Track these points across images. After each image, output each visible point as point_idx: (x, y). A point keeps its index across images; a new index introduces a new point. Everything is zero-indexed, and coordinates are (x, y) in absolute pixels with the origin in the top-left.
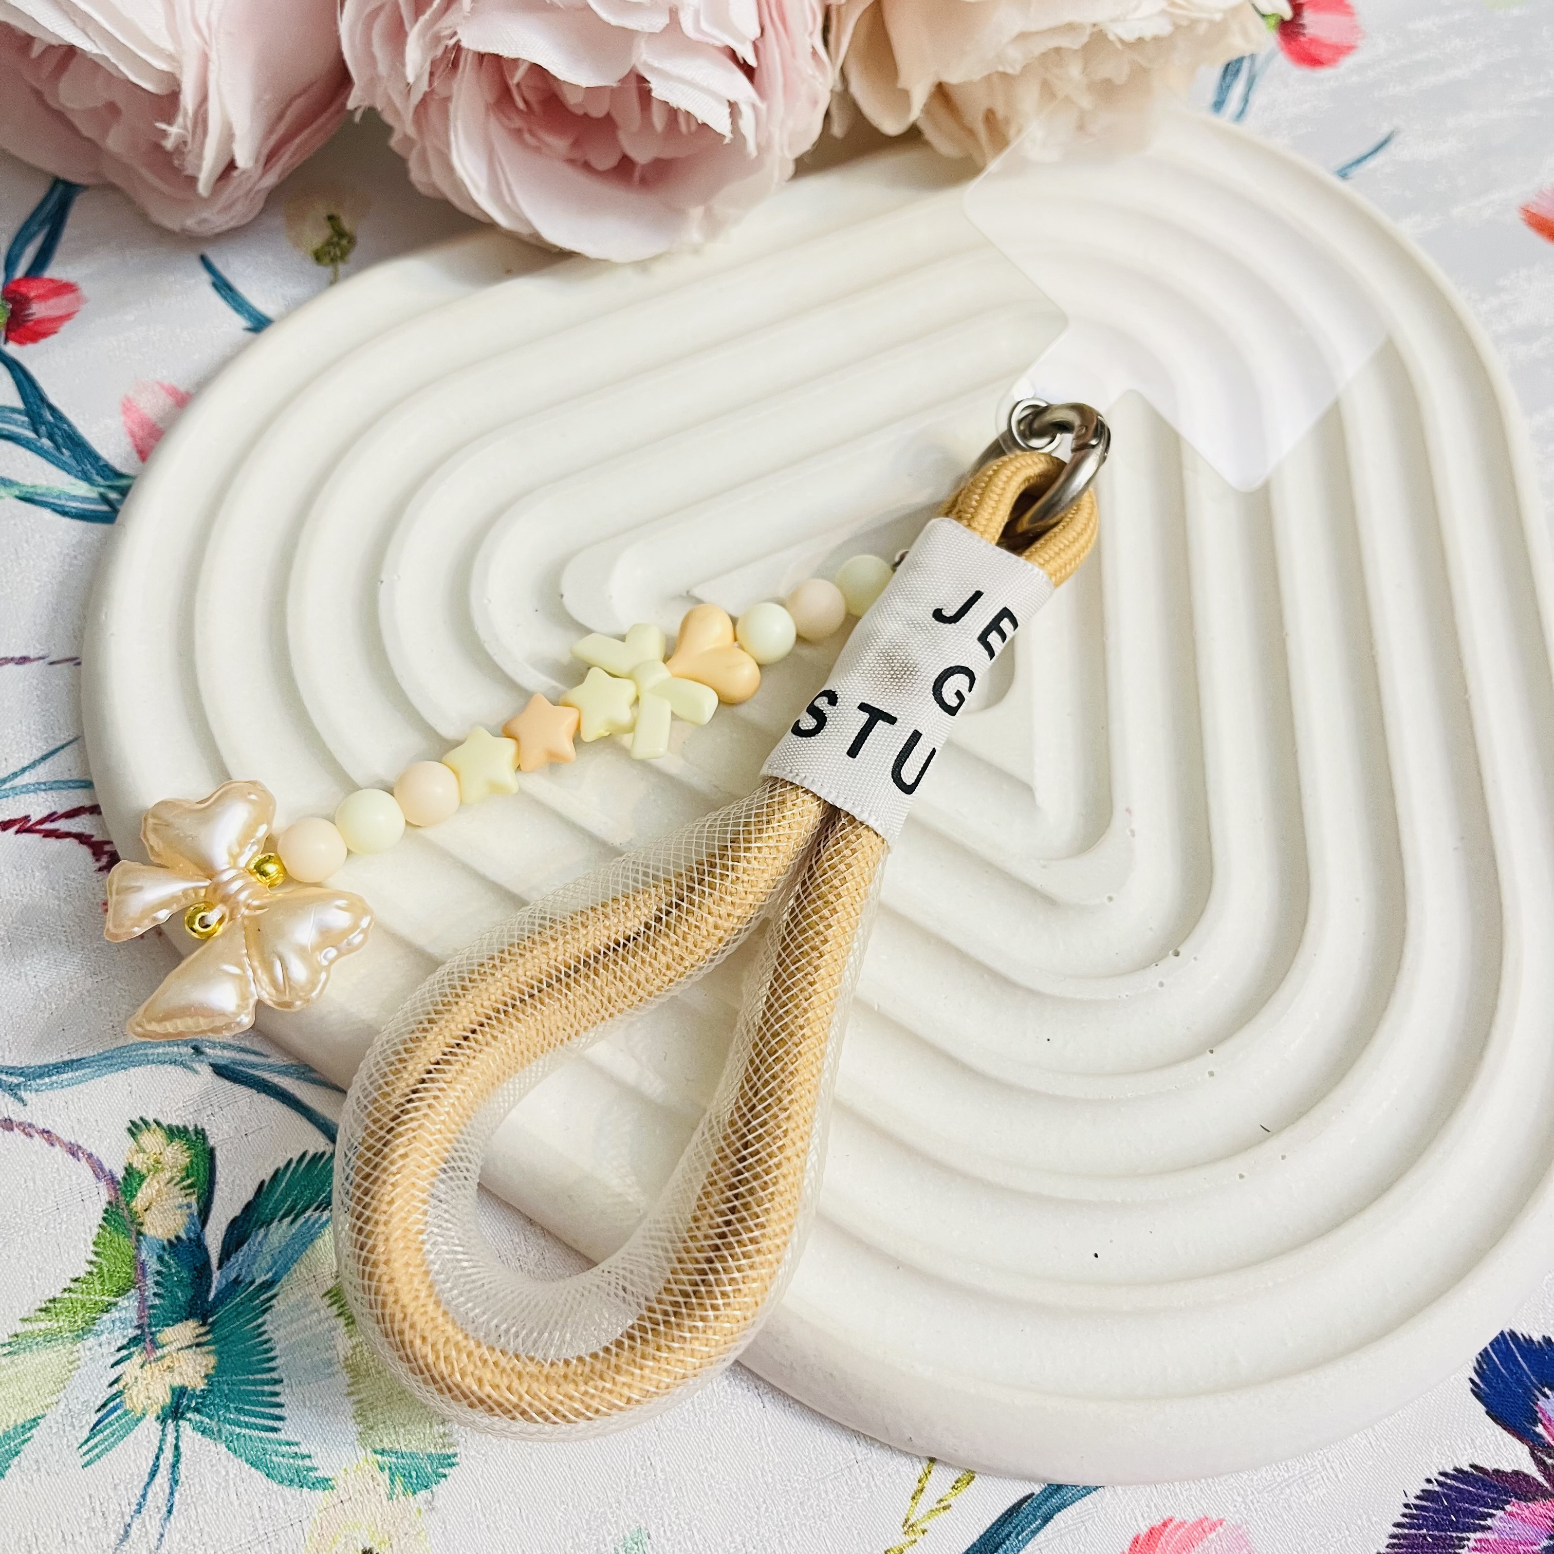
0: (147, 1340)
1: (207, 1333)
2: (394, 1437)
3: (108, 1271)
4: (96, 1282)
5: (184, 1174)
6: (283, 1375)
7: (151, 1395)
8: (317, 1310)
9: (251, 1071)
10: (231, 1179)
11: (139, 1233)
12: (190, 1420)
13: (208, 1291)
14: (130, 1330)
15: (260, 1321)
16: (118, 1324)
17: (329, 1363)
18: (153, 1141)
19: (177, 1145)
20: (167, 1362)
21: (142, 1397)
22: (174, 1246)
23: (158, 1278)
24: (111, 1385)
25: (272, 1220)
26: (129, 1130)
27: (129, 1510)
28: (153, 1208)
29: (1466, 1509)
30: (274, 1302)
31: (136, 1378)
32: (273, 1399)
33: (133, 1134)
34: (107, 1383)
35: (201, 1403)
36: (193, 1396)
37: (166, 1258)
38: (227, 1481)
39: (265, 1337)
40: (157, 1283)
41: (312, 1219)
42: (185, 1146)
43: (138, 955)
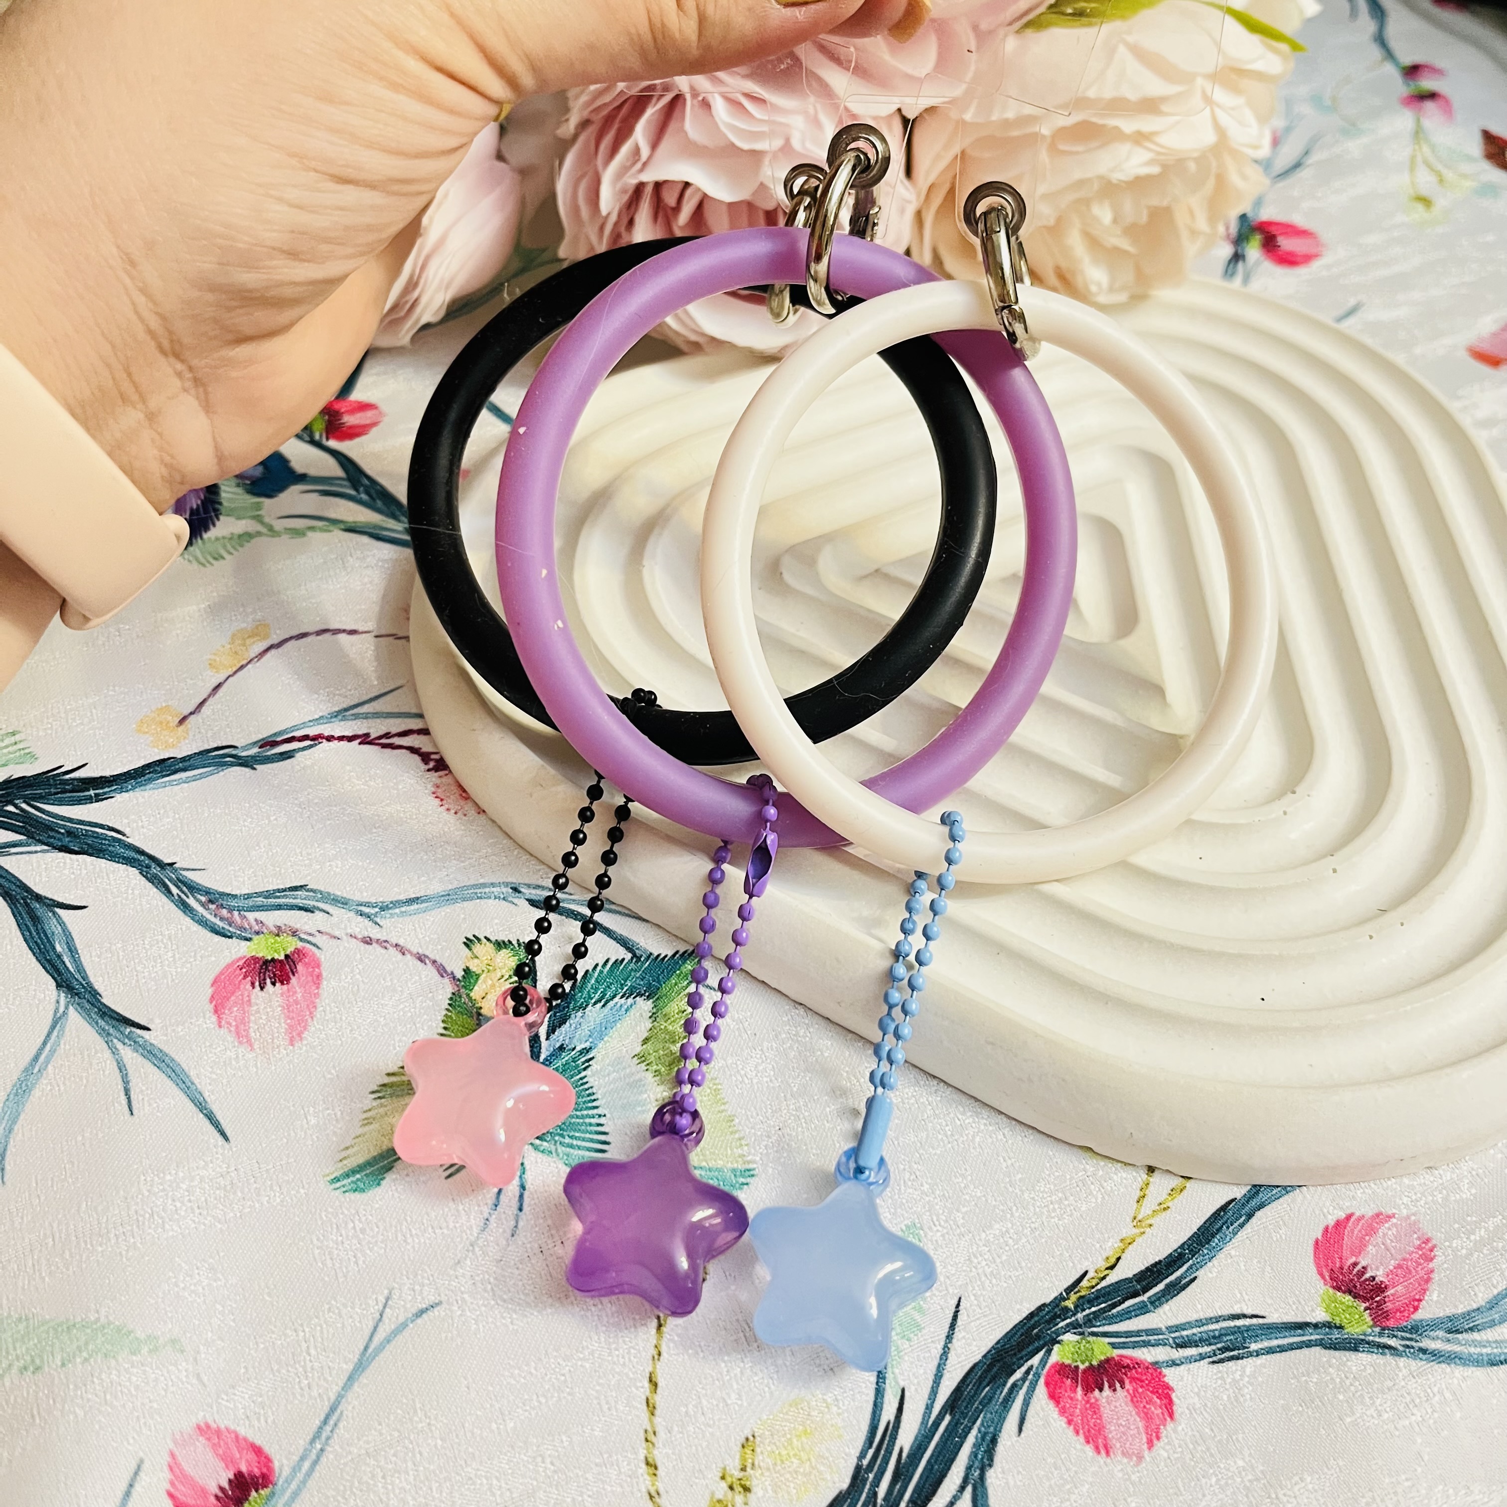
2: (701, 1157)
5: (512, 973)
6: (606, 1113)
8: (629, 1068)
9: (560, 904)
11: (479, 1014)
12: (532, 1144)
15: (582, 1075)
17: (642, 1103)
18: (484, 950)
19: (504, 953)
25: (587, 1005)
26: (465, 943)
27: (486, 1210)
28: (488, 997)
30: (592, 1062)
32: (600, 1129)
33: (467, 946)
39: (586, 1086)
41: (619, 1005)
42: (511, 954)
43: (463, 828)
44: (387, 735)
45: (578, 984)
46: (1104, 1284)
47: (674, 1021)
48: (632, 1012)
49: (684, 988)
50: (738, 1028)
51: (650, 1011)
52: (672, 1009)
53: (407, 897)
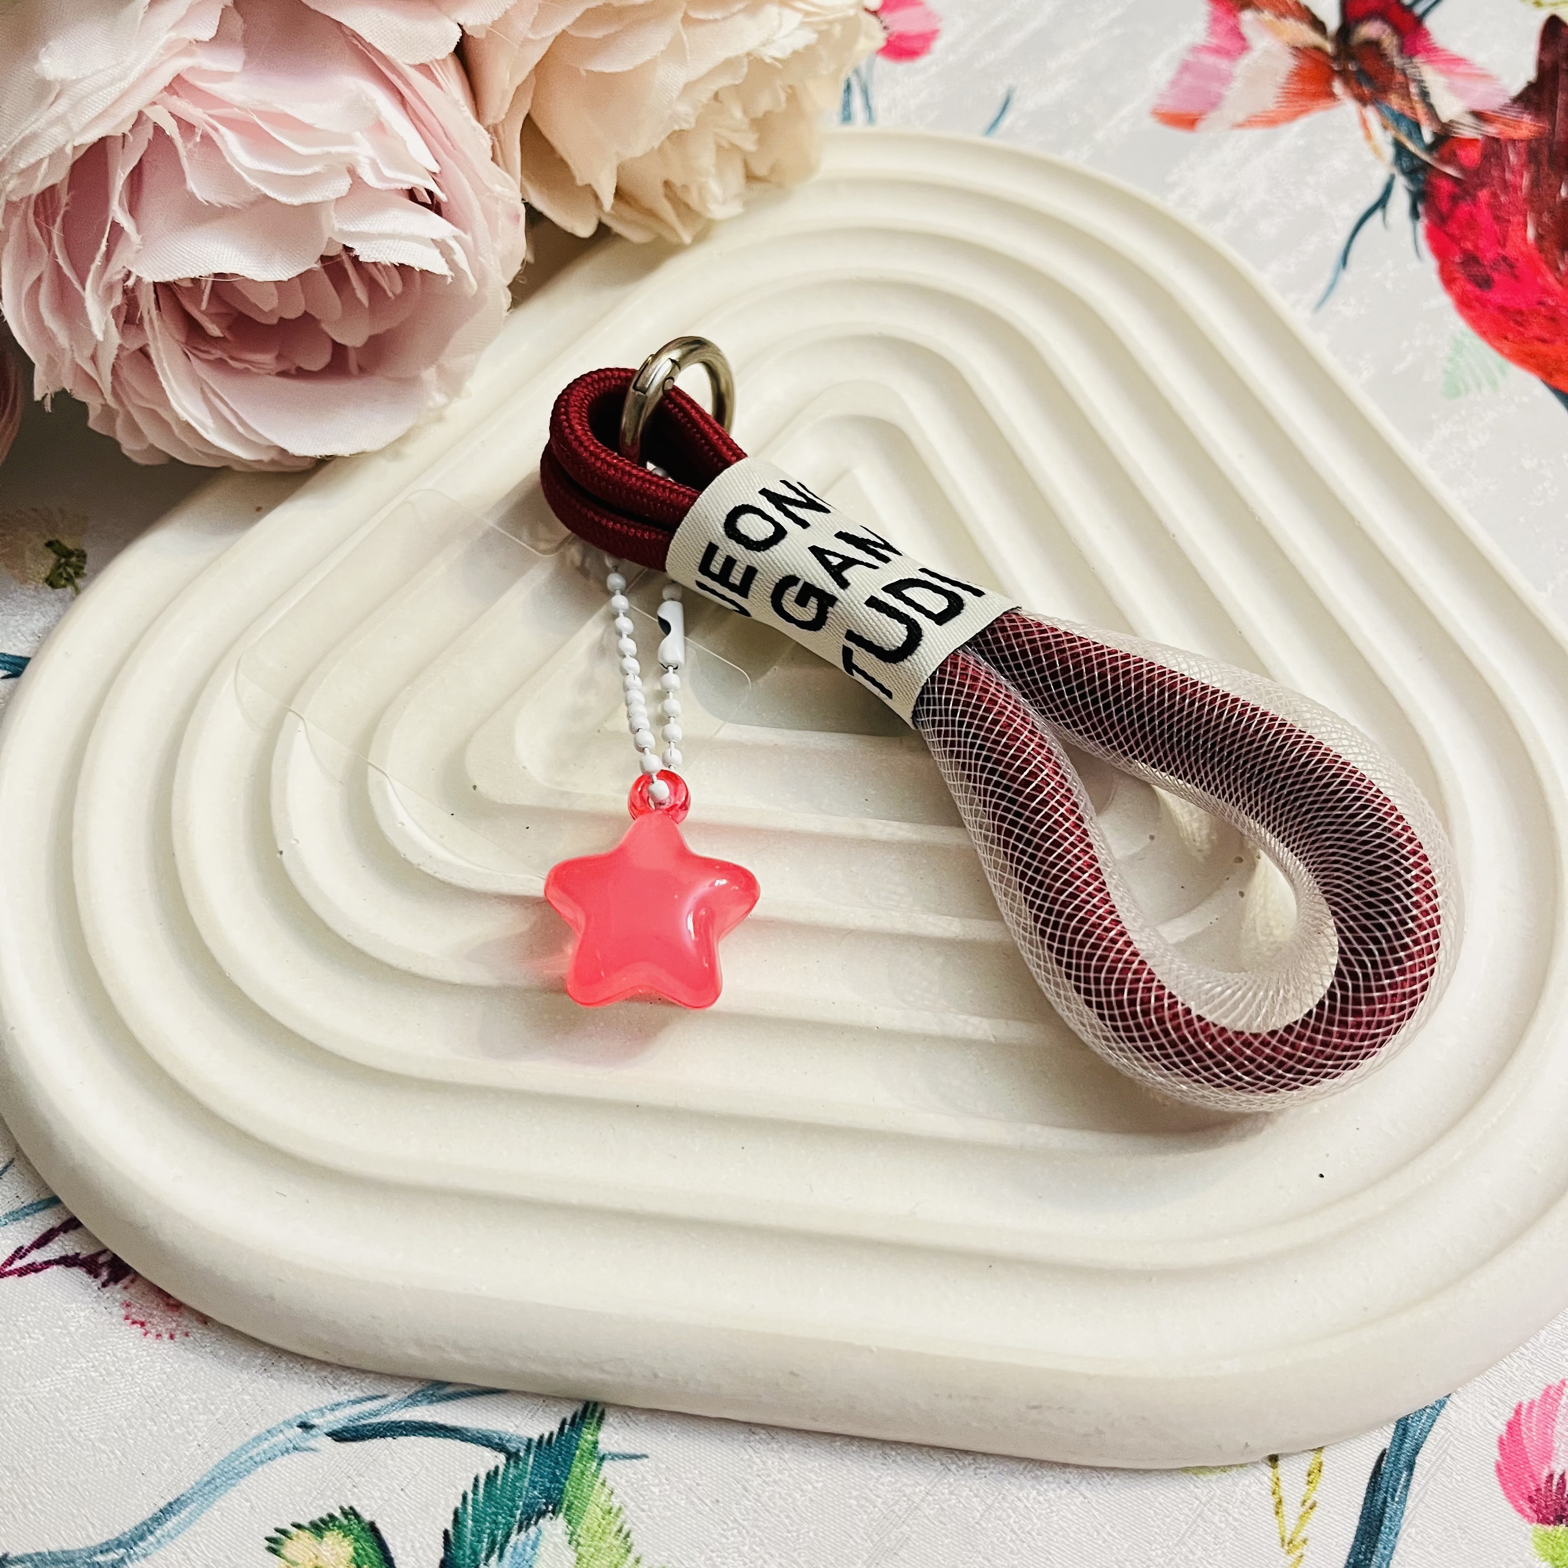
9: (375, 1420)
10: (408, 1543)
18: (301, 1547)
19: (332, 1538)
26: (268, 1548)
33: (274, 1551)
41: (520, 1546)
42: (340, 1536)
43: (191, 1356)
44: (20, 1253)
45: (452, 1538)
47: (603, 1532)
48: (542, 1543)
49: (595, 1475)
50: (692, 1503)
51: (566, 1534)
52: (592, 1516)
53: (156, 1510)
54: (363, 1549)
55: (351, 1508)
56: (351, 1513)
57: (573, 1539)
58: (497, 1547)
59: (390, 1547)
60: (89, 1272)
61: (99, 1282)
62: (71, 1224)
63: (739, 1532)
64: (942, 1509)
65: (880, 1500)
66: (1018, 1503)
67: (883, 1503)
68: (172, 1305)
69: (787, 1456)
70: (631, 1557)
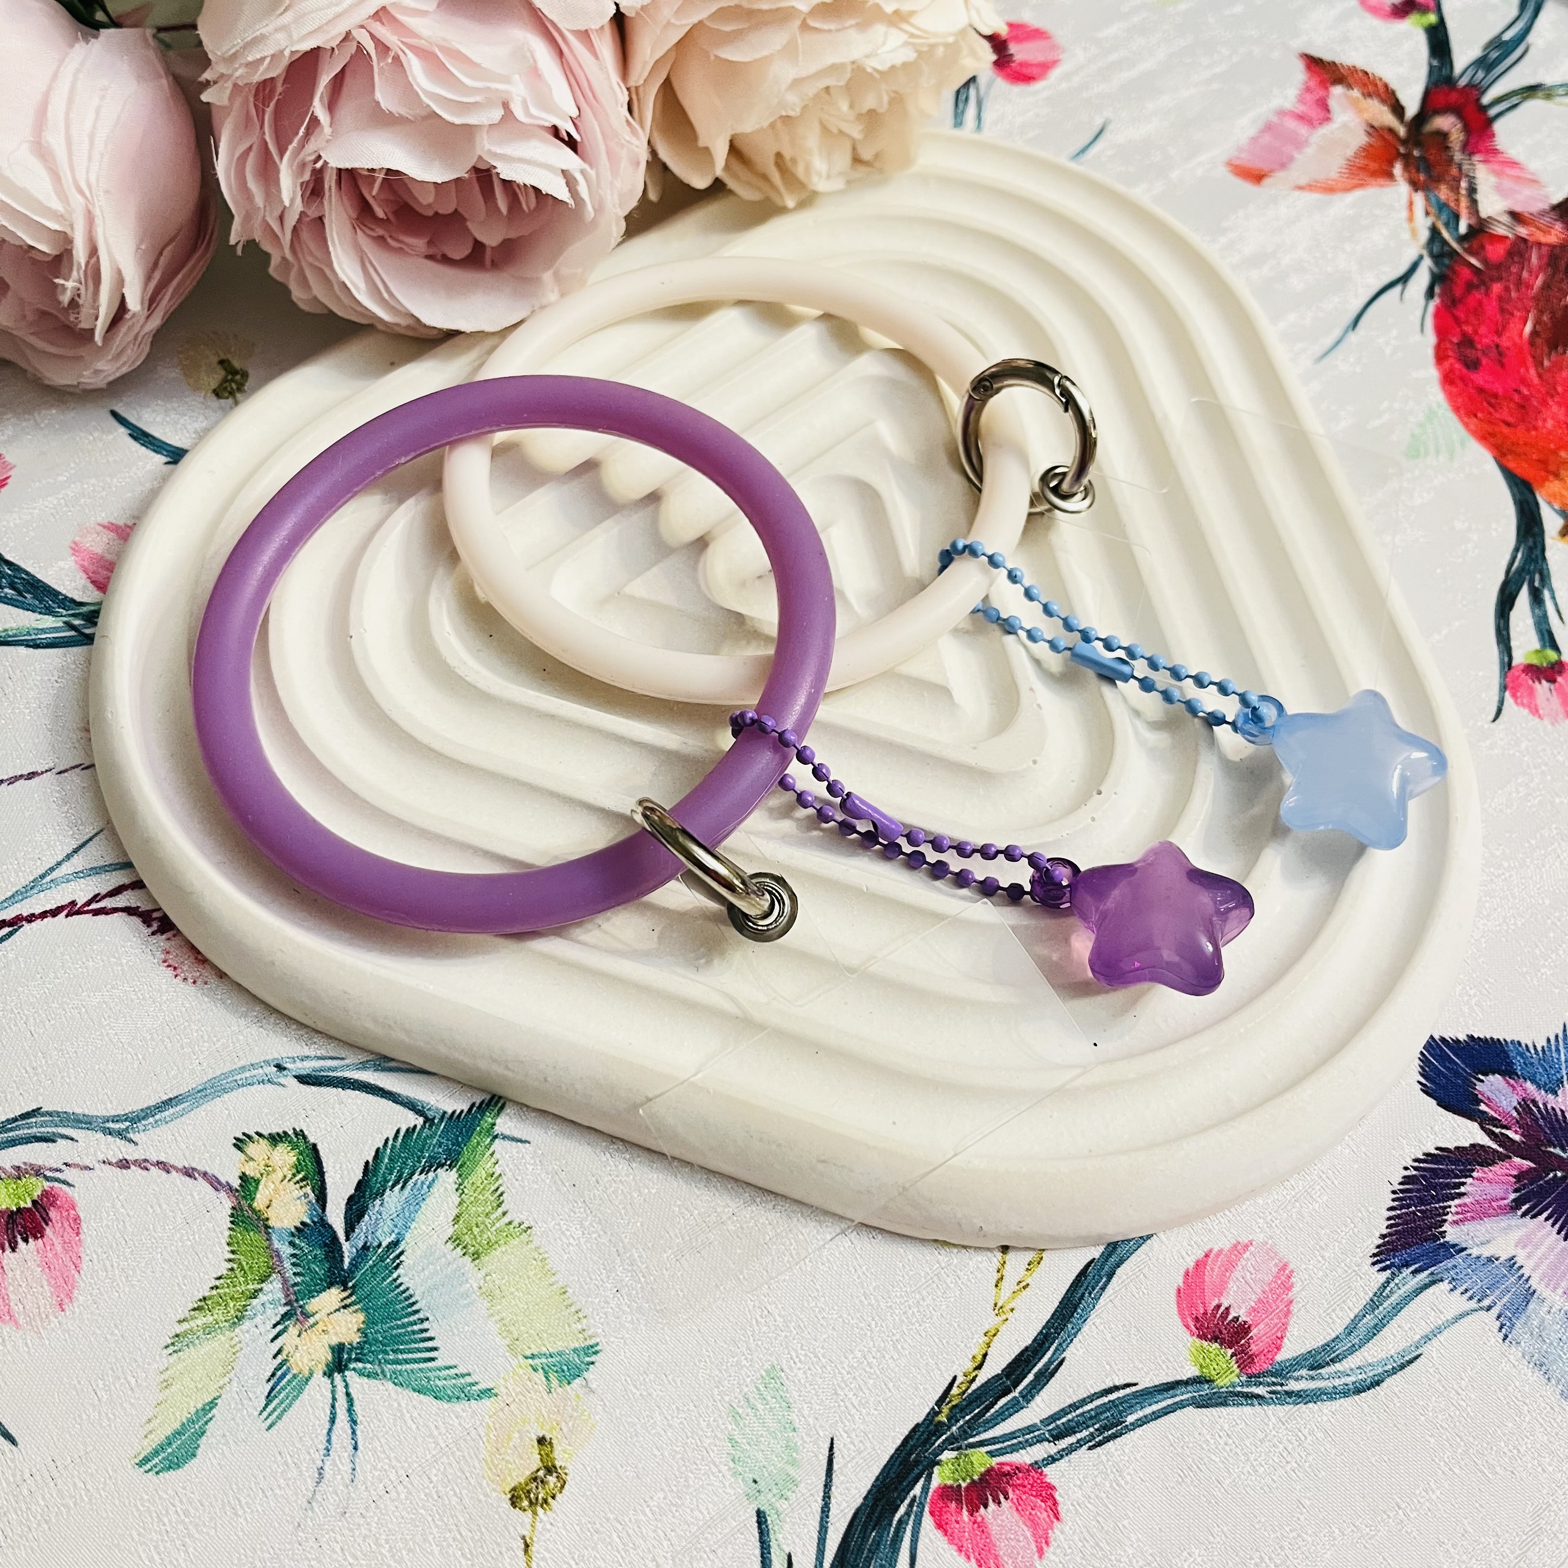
0: (298, 1313)
1: (351, 1295)
2: (539, 1342)
3: (247, 1263)
4: (238, 1276)
5: (294, 1171)
6: (428, 1315)
7: (313, 1357)
8: (445, 1256)
9: (331, 1074)
10: (338, 1166)
11: (267, 1227)
12: (354, 1369)
13: (342, 1261)
14: (280, 1308)
15: (395, 1275)
16: (268, 1305)
17: (465, 1295)
18: (260, 1149)
19: (282, 1148)
20: (320, 1326)
21: (305, 1361)
22: (301, 1230)
23: (294, 1260)
24: (275, 1357)
25: (384, 1191)
26: (235, 1145)
27: (318, 1457)
28: (274, 1204)
29: (1441, 1183)
30: (402, 1258)
31: (297, 1346)
32: (425, 1335)
33: (239, 1148)
34: (271, 1356)
35: (360, 1353)
36: (352, 1349)
37: (297, 1242)
38: (401, 1411)
39: (402, 1288)
40: (294, 1264)
41: (419, 1182)
42: (289, 1148)
43: (206, 999)
44: (96, 898)
45: (370, 1167)
46: (974, 1386)
47: (484, 1189)
48: (436, 1185)
49: (488, 1147)
50: (555, 1182)
51: (456, 1183)
52: (479, 1174)
53: (159, 1101)
54: (304, 1161)
55: (301, 1131)
56: (300, 1134)
57: (460, 1188)
58: (402, 1181)
59: (324, 1164)
60: (144, 922)
61: (150, 930)
62: (138, 885)
63: (585, 1211)
64: (742, 1228)
65: (696, 1212)
66: (800, 1236)
67: (699, 1214)
68: (200, 958)
69: (634, 1165)
70: (500, 1210)
